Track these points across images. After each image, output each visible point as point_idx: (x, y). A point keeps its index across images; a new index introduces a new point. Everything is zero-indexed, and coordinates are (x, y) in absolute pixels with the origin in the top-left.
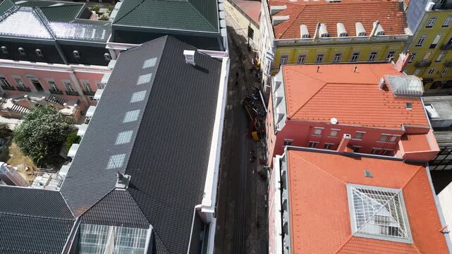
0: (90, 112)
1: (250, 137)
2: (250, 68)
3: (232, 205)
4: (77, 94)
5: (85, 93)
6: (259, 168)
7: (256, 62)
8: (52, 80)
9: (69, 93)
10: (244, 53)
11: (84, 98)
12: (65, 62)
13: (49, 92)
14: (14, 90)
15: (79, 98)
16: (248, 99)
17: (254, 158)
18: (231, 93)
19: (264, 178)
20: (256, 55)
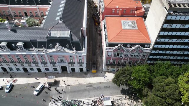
0: (44, 21)
1: (95, 25)
2: (94, 7)
3: (91, 42)
4: (39, 17)
5: (42, 16)
6: (99, 33)
7: (95, 5)
8: (31, 12)
9: (36, 16)
10: (91, 3)
11: (41, 18)
12: (36, 4)
13: (30, 17)
14: (18, 17)
15: (39, 18)
16: (94, 15)
17: (97, 30)
18: (88, 14)
19: (100, 35)
20: (95, 3)
